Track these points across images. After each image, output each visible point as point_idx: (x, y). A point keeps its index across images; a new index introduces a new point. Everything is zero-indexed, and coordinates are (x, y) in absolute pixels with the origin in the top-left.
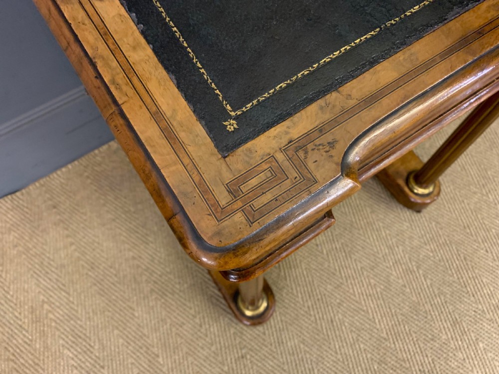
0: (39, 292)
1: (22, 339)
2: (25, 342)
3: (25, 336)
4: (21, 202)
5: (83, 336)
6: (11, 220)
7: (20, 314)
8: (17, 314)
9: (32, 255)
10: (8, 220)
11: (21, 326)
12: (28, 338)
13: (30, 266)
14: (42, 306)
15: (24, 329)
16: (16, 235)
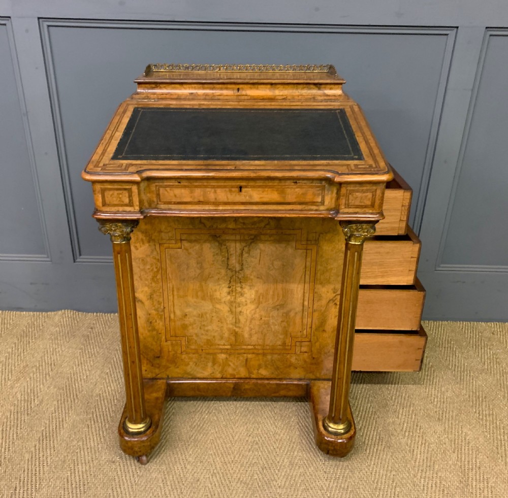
0: (39, 361)
1: (5, 376)
2: (5, 379)
3: (8, 375)
4: (78, 317)
5: (36, 393)
6: (63, 322)
7: (18, 365)
8: (16, 364)
9: (55, 343)
10: (62, 321)
11: (12, 370)
12: (8, 378)
13: (48, 347)
14: (33, 367)
15: (12, 372)
16: (58, 330)
